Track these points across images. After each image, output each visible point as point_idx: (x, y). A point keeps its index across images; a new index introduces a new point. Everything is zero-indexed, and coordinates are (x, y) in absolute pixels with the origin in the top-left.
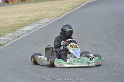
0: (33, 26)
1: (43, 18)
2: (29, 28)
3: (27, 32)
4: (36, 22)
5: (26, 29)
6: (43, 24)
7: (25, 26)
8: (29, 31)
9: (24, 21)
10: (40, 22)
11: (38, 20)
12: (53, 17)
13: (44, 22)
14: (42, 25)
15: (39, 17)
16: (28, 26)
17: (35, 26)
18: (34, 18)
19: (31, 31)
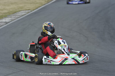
0: (11, 18)
1: (20, 11)
2: (7, 20)
3: (5, 23)
4: (13, 14)
5: (4, 20)
6: (20, 16)
7: (3, 18)
8: (7, 23)
9: (2, 14)
10: (17, 15)
11: (15, 12)
12: (29, 10)
13: (21, 15)
14: (19, 18)
16: (5, 18)
17: (12, 18)
18: (11, 10)
19: (9, 22)
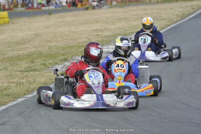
15: (126, 30)
